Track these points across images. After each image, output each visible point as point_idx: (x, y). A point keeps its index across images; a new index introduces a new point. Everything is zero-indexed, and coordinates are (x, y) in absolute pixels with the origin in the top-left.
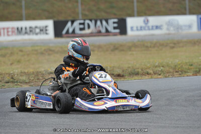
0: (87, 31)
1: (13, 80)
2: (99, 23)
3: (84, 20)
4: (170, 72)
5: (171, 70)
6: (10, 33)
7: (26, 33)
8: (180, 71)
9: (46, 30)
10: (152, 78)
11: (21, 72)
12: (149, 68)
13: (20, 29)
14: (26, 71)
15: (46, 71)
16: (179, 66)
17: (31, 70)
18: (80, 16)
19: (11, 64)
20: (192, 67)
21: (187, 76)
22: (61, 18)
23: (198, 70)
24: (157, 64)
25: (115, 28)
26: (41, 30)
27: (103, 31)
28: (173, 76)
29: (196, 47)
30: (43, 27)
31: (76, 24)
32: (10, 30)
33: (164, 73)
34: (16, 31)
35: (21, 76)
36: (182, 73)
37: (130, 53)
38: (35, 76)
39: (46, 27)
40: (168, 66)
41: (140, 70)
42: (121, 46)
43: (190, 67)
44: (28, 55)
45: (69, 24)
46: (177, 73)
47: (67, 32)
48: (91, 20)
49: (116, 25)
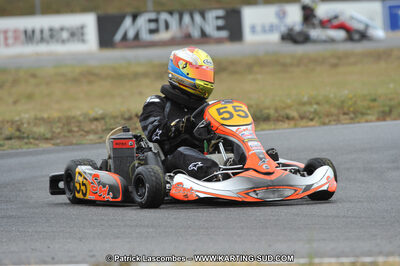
0: (164, 35)
1: (20, 135)
2: (187, 19)
3: (158, 12)
4: (332, 115)
5: (334, 111)
6: (10, 41)
7: (42, 40)
8: (351, 112)
9: (82, 34)
10: (296, 126)
11: (36, 119)
12: (290, 107)
13: (29, 33)
14: (45, 116)
15: (85, 115)
16: (350, 103)
17: (55, 115)
18: (150, 5)
19: (15, 102)
20: (376, 104)
21: (367, 121)
22: (112, 10)
23: (387, 109)
24: (305, 99)
25: (219, 28)
26: (73, 34)
27: (196, 34)
28: (338, 121)
29: (382, 65)
30: (77, 29)
31: (142, 21)
32: (10, 34)
33: (320, 118)
34: (23, 37)
35: (35, 125)
36: (356, 117)
37: (250, 77)
38: (64, 125)
39: (82, 27)
40: (327, 102)
41: (272, 112)
42: (233, 63)
43: (372, 104)
44: (48, 84)
45: (128, 21)
46: (346, 117)
47: (125, 37)
48: (171, 13)
49: (221, 23)
